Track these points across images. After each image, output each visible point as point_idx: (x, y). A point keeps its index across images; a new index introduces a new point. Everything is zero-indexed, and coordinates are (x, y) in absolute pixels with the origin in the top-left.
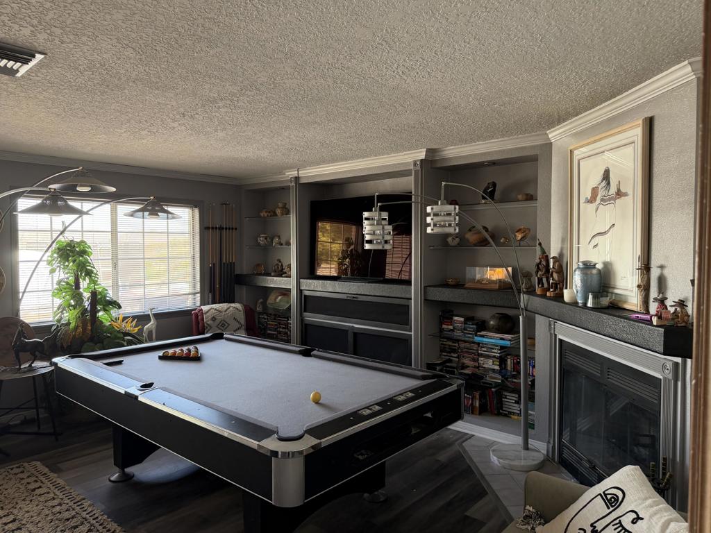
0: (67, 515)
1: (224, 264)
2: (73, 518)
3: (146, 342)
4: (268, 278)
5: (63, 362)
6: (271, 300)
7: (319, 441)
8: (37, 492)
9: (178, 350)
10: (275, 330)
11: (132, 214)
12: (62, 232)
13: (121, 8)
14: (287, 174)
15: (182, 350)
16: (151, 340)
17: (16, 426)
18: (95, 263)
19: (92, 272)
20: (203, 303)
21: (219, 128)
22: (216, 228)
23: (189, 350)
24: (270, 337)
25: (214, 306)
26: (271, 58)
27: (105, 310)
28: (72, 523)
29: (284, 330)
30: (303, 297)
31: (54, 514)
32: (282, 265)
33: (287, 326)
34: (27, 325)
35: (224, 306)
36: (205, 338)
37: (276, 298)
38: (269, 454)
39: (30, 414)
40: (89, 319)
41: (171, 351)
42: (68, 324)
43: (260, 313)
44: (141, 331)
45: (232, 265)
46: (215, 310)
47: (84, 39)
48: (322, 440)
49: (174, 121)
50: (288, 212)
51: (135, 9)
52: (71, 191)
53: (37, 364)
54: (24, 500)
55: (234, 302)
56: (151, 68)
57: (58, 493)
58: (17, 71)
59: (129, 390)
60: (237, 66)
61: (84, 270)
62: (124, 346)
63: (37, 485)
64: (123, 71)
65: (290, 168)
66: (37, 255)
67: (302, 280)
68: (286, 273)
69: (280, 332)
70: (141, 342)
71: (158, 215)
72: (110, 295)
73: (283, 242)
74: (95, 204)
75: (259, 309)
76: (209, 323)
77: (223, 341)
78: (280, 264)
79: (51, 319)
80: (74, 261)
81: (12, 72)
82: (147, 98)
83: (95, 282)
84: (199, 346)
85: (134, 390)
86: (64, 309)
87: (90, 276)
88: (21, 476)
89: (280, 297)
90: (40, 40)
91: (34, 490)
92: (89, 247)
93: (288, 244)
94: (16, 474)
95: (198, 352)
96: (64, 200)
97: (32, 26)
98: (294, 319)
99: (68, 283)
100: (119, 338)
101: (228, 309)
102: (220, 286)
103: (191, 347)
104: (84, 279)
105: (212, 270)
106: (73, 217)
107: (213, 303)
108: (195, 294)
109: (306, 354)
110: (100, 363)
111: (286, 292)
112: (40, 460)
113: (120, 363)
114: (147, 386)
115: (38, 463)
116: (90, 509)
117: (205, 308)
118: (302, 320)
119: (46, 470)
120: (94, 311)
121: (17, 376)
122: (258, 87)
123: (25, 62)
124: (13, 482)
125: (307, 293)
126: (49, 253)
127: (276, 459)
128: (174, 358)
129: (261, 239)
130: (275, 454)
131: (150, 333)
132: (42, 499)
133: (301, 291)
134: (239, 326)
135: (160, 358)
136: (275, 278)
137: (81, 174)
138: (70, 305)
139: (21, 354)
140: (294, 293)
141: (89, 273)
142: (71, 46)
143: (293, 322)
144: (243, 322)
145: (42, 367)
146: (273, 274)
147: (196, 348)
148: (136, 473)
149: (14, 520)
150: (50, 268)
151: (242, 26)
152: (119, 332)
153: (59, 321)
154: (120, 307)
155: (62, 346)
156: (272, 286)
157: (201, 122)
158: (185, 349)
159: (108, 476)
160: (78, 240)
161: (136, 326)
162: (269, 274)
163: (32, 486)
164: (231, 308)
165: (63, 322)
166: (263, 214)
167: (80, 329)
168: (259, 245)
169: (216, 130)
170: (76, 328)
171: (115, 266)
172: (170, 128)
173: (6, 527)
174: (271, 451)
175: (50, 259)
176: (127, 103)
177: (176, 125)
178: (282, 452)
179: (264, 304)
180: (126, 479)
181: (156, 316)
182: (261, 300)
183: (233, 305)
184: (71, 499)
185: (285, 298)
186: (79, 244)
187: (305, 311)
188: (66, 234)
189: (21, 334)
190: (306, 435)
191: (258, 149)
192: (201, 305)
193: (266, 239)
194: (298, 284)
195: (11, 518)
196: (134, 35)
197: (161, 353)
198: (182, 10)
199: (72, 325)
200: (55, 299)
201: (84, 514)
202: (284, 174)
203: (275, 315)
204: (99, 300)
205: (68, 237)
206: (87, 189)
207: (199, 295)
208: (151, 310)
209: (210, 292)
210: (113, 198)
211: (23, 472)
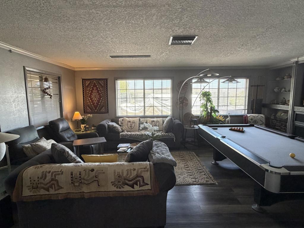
0: (199, 168)
1: (258, 99)
2: (201, 169)
3: (227, 124)
4: (278, 105)
5: (201, 126)
6: (279, 114)
7: (289, 172)
8: (193, 160)
9: (236, 128)
10: (280, 127)
11: (224, 82)
12: (203, 89)
13: (219, 14)
14: (292, 60)
15: (237, 128)
16: (228, 124)
17: (189, 142)
18: (212, 98)
19: (211, 101)
20: (248, 113)
21: (257, 47)
22: (256, 86)
23: (240, 129)
24: (277, 129)
25: (252, 115)
26: (280, 12)
27: (214, 113)
28: (200, 171)
29: (284, 127)
30: (295, 114)
31: (196, 167)
32: (285, 100)
33: (286, 126)
34: (193, 115)
35: (257, 115)
36: (247, 125)
37: (282, 113)
38: (264, 170)
39: (193, 139)
40: (209, 115)
41: (233, 128)
42: (204, 116)
43: (273, 119)
44: (225, 120)
45: (261, 100)
46: (253, 116)
47: (208, 28)
48: (291, 172)
49: (239, 48)
50: (291, 77)
51: (223, 12)
52: (206, 76)
53: (195, 126)
54: (190, 161)
55: (261, 114)
56: (230, 31)
57: (198, 162)
58: (191, 43)
59: (218, 137)
60: (264, 20)
61: (209, 100)
62: (219, 124)
63: (193, 158)
64: (220, 35)
65: (294, 58)
66: (196, 96)
67: (295, 107)
68: (287, 103)
69: (282, 128)
70: (225, 124)
71: (232, 82)
72: (216, 108)
73: (287, 90)
74: (212, 80)
75: (272, 117)
76: (250, 120)
77: (254, 127)
78: (284, 100)
79: (200, 114)
80: (206, 97)
81: (190, 44)
82: (229, 42)
83: (212, 104)
84: (244, 128)
85: (219, 138)
86: (203, 111)
87: (211, 102)
88: (189, 155)
89: (283, 114)
90: (197, 32)
91: (192, 159)
92: (211, 93)
93: (289, 91)
94: (188, 154)
95: (243, 130)
96: (204, 79)
97: (194, 29)
98: (289, 123)
99: (204, 104)
100: (218, 122)
101: (258, 116)
102: (256, 108)
103: (241, 128)
104: (209, 103)
105: (253, 102)
106: (207, 84)
107: (252, 114)
108: (245, 110)
109: (292, 138)
110: (210, 128)
111: (286, 112)
112: (194, 152)
113: (217, 129)
114: (224, 137)
115: (194, 153)
116: (205, 169)
117: (248, 115)
118: (294, 124)
119: (195, 155)
120: (211, 113)
121: (190, 128)
122: (274, 26)
123: (193, 40)
124: (187, 156)
125: (297, 113)
126: (200, 95)
127: (267, 172)
128: (234, 130)
129: (276, 89)
130: (267, 170)
131: (228, 121)
132: (194, 162)
133: (294, 112)
134: (262, 123)
135: (230, 129)
136: (281, 106)
137: (209, 70)
138: (204, 110)
139: (191, 123)
140: (290, 112)
141: (210, 101)
142: (205, 31)
143: (289, 124)
144: (264, 121)
145: (196, 127)
146: (280, 104)
147: (243, 128)
148: (219, 164)
149: (187, 165)
150: (200, 99)
151: (265, 3)
152: (218, 120)
153: (201, 115)
154: (218, 112)
155: (202, 122)
156: (279, 109)
157: (250, 46)
158: (238, 128)
159: (211, 162)
160: (208, 91)
161: (223, 119)
162: (278, 104)
163: (192, 158)
164: (259, 116)
165: (202, 115)
166: (278, 79)
167: (207, 118)
168: (274, 92)
169: (256, 48)
170: (206, 117)
171: (218, 99)
172: (238, 51)
173: (185, 166)
174: (266, 169)
175: (200, 97)
176: (222, 45)
177: (240, 49)
178: (270, 171)
179: (275, 116)
180: (217, 165)
181: (230, 116)
182: (274, 114)
183: (260, 115)
184: (201, 165)
185: (286, 114)
186: (208, 92)
187: (295, 120)
188: (205, 89)
189: (191, 117)
190: (283, 168)
191: (276, 52)
192: (247, 114)
193: (278, 89)
194: (293, 108)
195: (186, 164)
196: (223, 22)
197: (230, 128)
198: (240, 6)
199: (205, 116)
200: (201, 108)
201: (204, 170)
202: (290, 61)
203: (280, 121)
204: (212, 109)
205: (205, 90)
206: (210, 75)
207: (247, 110)
208: (229, 114)
209: (251, 109)
210: (218, 77)
211: (190, 154)
